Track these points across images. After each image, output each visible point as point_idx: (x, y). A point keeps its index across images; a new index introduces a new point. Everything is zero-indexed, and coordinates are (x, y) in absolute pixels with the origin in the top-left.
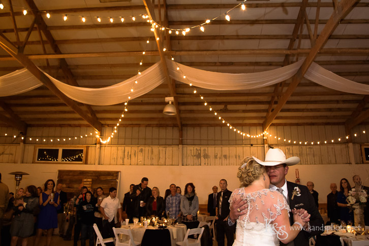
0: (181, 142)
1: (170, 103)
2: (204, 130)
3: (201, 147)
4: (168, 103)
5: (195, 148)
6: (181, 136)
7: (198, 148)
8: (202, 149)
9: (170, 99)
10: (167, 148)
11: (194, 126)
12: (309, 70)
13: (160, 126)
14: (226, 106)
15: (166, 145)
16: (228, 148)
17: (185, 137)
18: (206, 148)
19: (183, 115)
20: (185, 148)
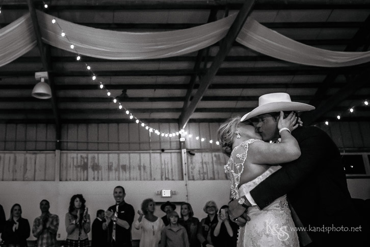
0: (59, 146)
1: (43, 80)
2: (93, 128)
3: (88, 153)
4: (39, 81)
5: (79, 155)
6: (59, 136)
7: (84, 155)
8: (90, 156)
9: (42, 75)
10: (38, 156)
11: (78, 122)
12: (243, 29)
13: (27, 122)
14: (124, 92)
15: (36, 150)
16: (127, 155)
17: (64, 139)
18: (96, 155)
19: (63, 106)
20: (65, 155)
